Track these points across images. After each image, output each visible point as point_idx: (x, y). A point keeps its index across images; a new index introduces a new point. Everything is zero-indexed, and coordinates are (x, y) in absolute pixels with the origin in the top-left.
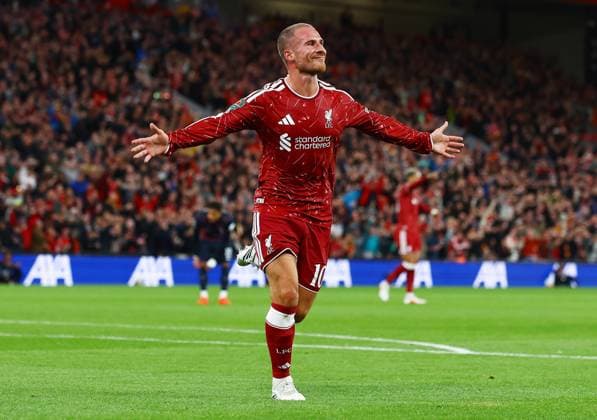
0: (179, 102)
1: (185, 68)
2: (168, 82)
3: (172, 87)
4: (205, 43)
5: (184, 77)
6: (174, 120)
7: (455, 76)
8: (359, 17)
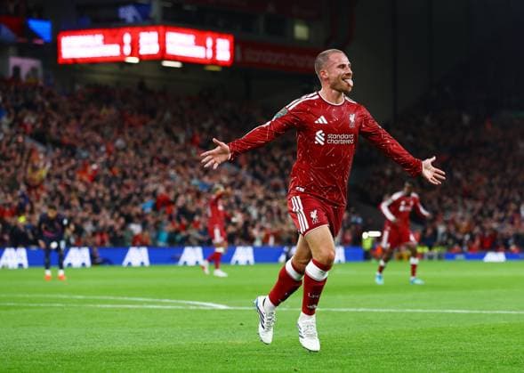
0: (29, 143)
1: (33, 120)
2: (22, 129)
3: (25, 133)
4: (47, 104)
5: (33, 126)
6: (26, 156)
7: (216, 123)
8: (149, 84)
